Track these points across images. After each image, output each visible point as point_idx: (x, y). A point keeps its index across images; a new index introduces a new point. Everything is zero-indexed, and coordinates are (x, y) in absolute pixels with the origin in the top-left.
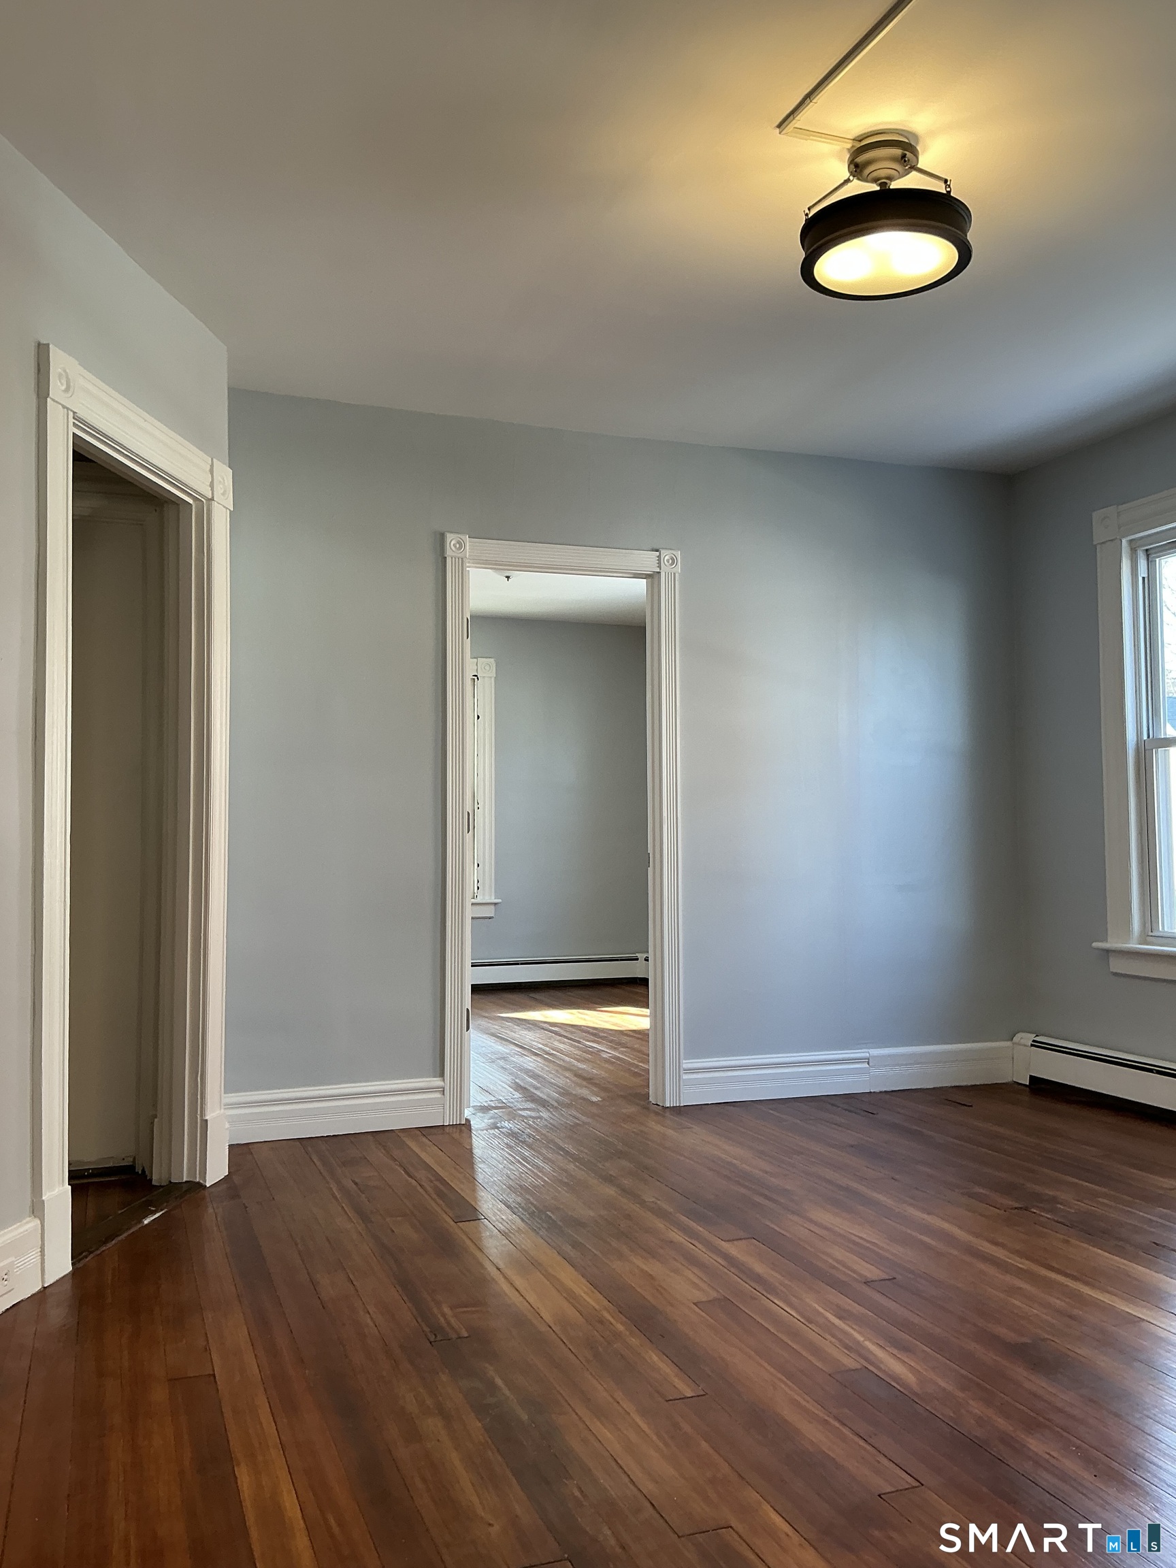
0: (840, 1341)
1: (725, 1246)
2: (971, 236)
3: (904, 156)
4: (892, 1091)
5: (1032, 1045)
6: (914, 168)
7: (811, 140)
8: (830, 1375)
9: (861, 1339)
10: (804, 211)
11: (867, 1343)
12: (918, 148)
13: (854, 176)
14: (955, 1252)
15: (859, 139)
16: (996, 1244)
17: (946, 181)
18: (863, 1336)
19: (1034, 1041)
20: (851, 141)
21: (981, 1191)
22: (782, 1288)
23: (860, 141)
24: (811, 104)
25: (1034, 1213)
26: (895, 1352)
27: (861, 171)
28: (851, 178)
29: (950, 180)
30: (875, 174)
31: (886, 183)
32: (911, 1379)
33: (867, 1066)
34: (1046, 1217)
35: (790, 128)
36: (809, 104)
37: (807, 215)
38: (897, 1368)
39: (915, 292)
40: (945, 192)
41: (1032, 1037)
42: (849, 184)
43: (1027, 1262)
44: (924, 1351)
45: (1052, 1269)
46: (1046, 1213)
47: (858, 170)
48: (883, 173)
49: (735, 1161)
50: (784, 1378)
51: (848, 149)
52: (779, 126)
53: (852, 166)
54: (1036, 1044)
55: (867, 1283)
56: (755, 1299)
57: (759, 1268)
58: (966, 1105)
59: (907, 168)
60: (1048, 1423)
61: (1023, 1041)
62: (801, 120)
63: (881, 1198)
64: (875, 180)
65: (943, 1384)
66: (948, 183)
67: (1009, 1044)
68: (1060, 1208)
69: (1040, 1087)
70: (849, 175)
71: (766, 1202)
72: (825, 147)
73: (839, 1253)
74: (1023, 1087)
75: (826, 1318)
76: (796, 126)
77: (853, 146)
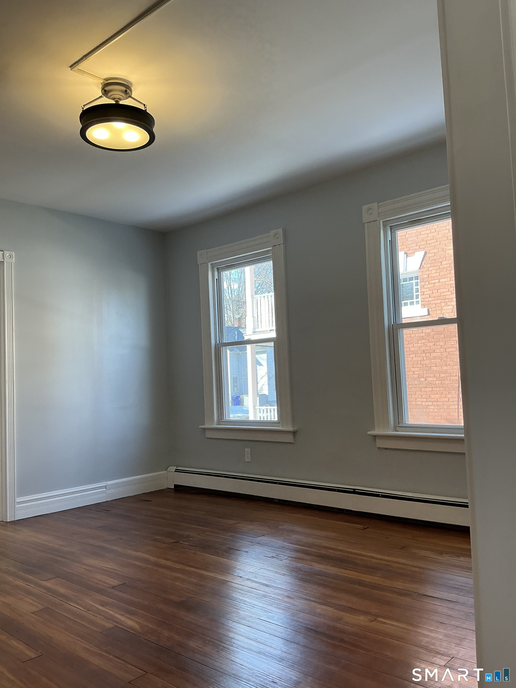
0: (104, 616)
1: (45, 583)
2: (154, 130)
3: (126, 91)
4: (117, 499)
5: (175, 471)
6: (130, 97)
7: (85, 76)
8: (100, 633)
9: (113, 613)
10: (82, 106)
11: (116, 615)
12: (132, 88)
13: (104, 95)
14: (150, 566)
15: (106, 80)
16: (167, 560)
17: (144, 105)
18: (114, 612)
19: (176, 469)
20: (103, 80)
21: (159, 538)
22: (74, 597)
23: (107, 80)
24: (86, 60)
25: (181, 543)
26: (129, 616)
27: (107, 94)
28: (103, 96)
29: (146, 105)
30: (113, 96)
31: (118, 101)
32: (137, 627)
33: (106, 489)
34: (186, 544)
35: (76, 68)
36: (85, 60)
37: (83, 108)
38: (130, 623)
39: (130, 150)
40: (144, 110)
41: (175, 468)
42: (102, 98)
43: (181, 565)
44: (142, 613)
45: (191, 566)
46: (186, 543)
47: (106, 93)
48: (117, 96)
49: (45, 543)
50: (80, 639)
51: (102, 83)
52: (71, 67)
53: (103, 91)
54: (177, 471)
55: (113, 587)
56: (62, 605)
57: (62, 590)
58: (148, 501)
59: (127, 96)
60: (196, 633)
61: (172, 470)
62: (82, 66)
63: (115, 548)
64: (114, 99)
65: (151, 626)
66: (146, 106)
67: (166, 472)
68: (191, 539)
69: (179, 489)
70: (102, 94)
71: (63, 560)
72: (91, 80)
73: (99, 576)
74: (171, 490)
75: (95, 607)
76: (79, 68)
77: (104, 82)
